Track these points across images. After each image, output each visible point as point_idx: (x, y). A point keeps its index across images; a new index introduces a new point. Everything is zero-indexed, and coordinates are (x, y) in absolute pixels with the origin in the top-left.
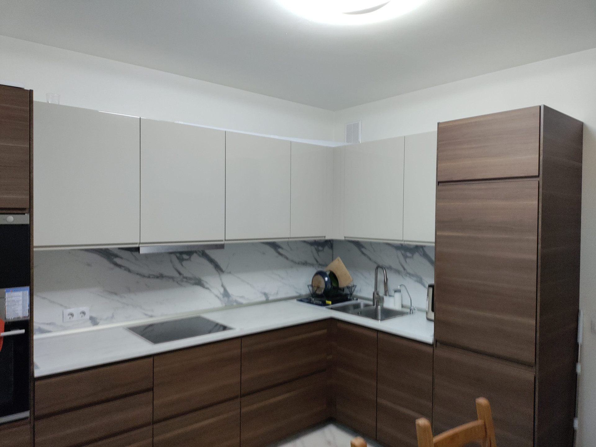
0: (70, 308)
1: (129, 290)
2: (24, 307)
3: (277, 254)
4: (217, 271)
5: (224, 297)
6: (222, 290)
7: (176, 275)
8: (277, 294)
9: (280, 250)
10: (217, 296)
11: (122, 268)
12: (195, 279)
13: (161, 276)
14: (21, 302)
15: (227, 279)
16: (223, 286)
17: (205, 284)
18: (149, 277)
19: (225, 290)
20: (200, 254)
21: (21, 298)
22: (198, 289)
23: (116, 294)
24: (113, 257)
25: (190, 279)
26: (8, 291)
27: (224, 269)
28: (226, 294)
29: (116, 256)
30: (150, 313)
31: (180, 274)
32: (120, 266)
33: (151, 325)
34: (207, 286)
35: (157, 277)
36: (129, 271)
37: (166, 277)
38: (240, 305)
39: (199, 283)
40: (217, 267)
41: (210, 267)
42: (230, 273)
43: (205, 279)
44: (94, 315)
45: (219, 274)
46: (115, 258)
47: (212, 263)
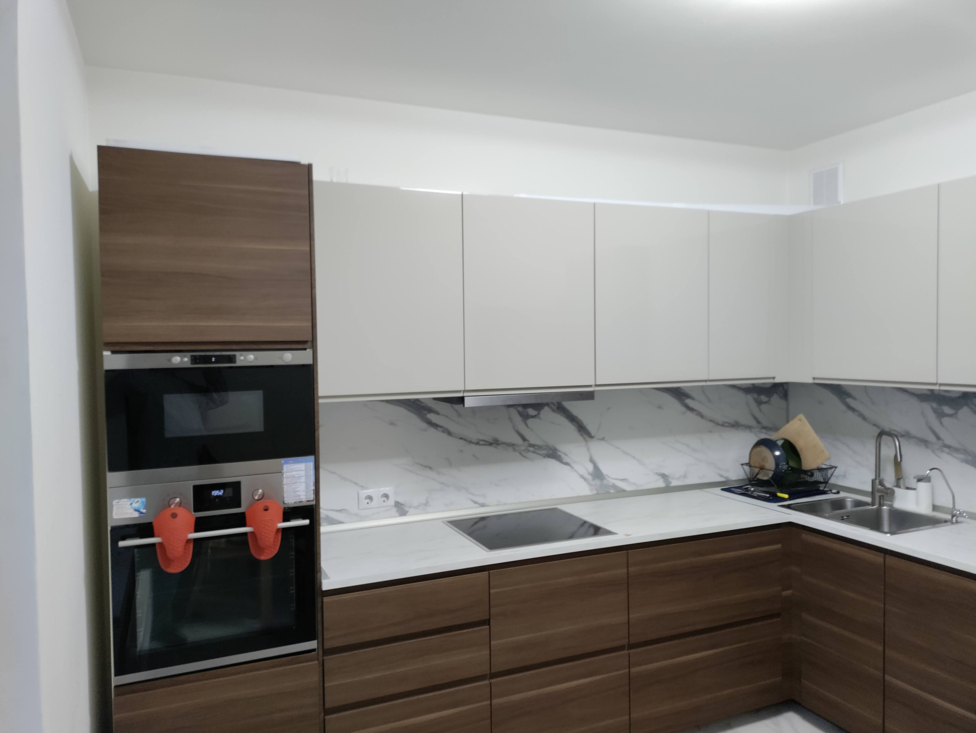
0: (367, 488)
1: (450, 463)
2: (307, 487)
3: (683, 409)
4: (582, 435)
5: (593, 479)
6: (591, 467)
7: (519, 441)
8: (685, 476)
9: (689, 402)
10: (582, 477)
11: (439, 428)
12: (548, 447)
13: (495, 443)
14: (303, 479)
15: (598, 449)
16: (592, 461)
17: (563, 456)
18: (478, 443)
19: (596, 467)
20: (555, 408)
21: (303, 473)
22: (553, 463)
23: (430, 468)
24: (425, 412)
25: (540, 447)
26: (287, 463)
27: (593, 434)
28: (597, 474)
29: (431, 410)
30: (481, 500)
31: (524, 439)
32: (435, 426)
33: (483, 519)
34: (566, 459)
35: (491, 444)
36: (449, 433)
37: (503, 443)
38: (622, 493)
39: (553, 454)
40: (582, 429)
41: (571, 428)
42: (603, 439)
43: (563, 448)
44: (401, 500)
45: (586, 441)
46: (429, 413)
47: (574, 423)
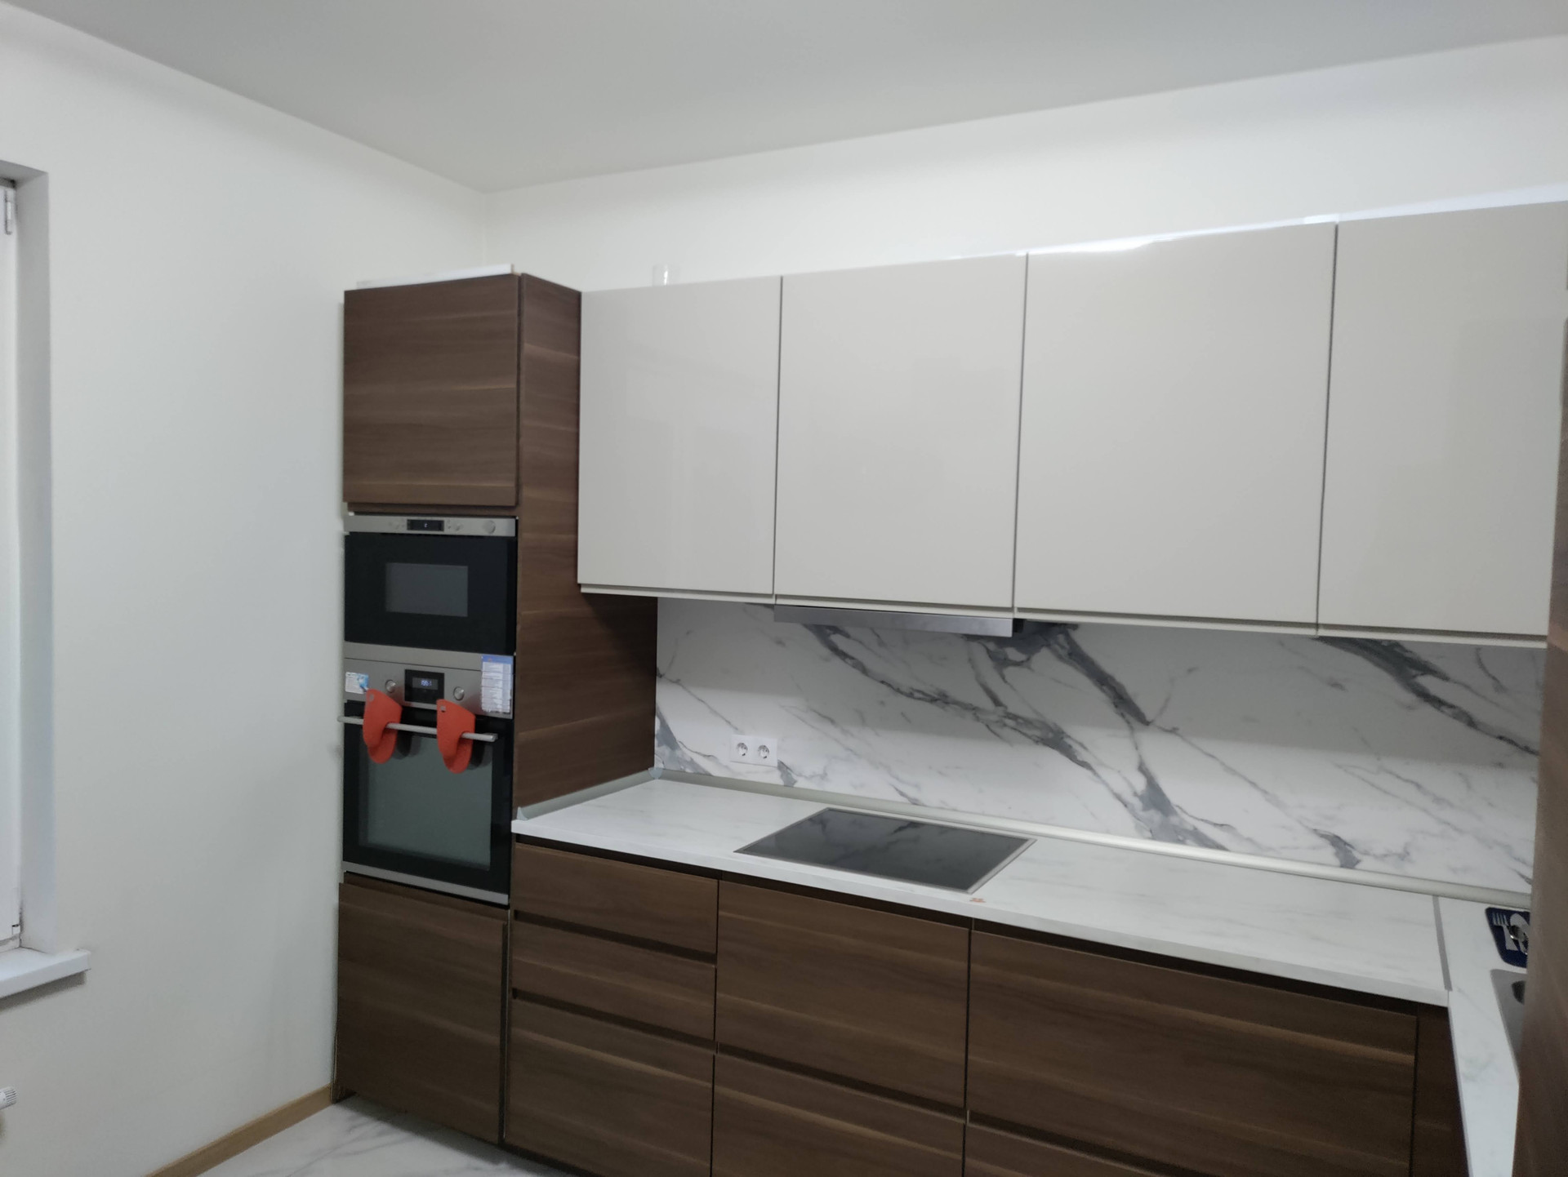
4: (1123, 715)
5: (1146, 808)
6: (1140, 783)
7: (985, 703)
10: (1118, 797)
11: (848, 660)
12: (1044, 726)
13: (941, 699)
14: (500, 684)
15: (1158, 749)
16: (1142, 769)
17: (1076, 747)
18: (910, 695)
19: (1152, 783)
20: (1063, 653)
21: (501, 676)
22: (1052, 758)
23: (832, 722)
25: (1028, 722)
26: (486, 661)
27: (1149, 717)
28: (1155, 798)
29: (836, 630)
30: (912, 792)
31: (997, 702)
32: (843, 655)
33: (914, 825)
34: (1083, 756)
35: (933, 700)
36: (864, 671)
37: (956, 703)
39: (1056, 740)
40: (1122, 702)
41: (1097, 698)
43: (1077, 733)
44: (787, 762)
45: (1132, 729)
46: (834, 633)
47: (1105, 688)
